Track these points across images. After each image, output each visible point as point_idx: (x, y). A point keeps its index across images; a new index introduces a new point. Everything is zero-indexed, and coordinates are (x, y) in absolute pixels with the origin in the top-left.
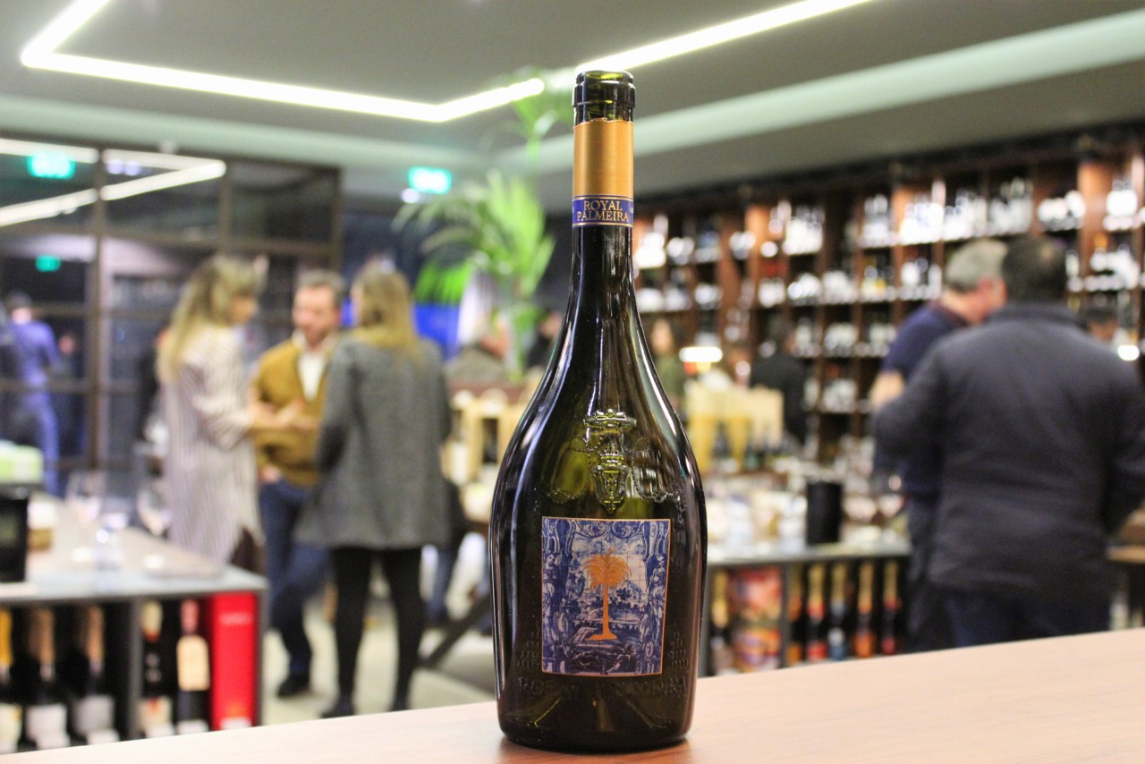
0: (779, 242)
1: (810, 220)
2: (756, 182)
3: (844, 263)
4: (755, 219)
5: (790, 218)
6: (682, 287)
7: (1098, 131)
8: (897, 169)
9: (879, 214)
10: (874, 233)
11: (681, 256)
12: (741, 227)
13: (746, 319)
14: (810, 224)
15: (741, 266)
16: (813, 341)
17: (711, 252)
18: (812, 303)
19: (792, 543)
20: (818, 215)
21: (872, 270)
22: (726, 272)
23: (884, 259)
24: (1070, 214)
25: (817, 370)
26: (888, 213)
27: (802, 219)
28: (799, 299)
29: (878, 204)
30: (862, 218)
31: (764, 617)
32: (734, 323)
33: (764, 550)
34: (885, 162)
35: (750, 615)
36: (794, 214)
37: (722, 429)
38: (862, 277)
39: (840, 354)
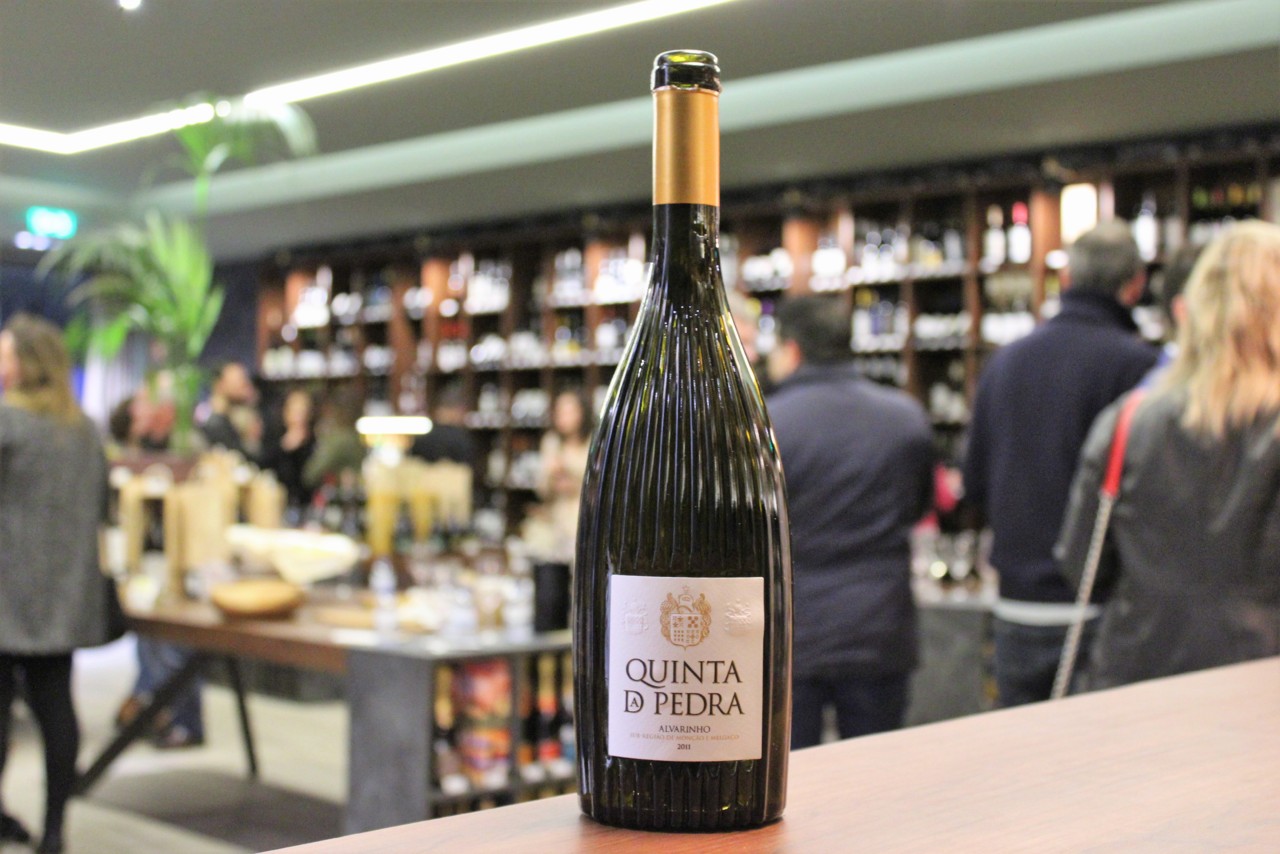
0: (460, 299)
1: (495, 276)
2: (435, 233)
3: (533, 324)
4: (432, 273)
5: (473, 272)
6: (348, 349)
7: (806, 185)
8: (592, 222)
9: (573, 271)
10: (566, 291)
11: (347, 314)
12: (417, 282)
13: (423, 385)
14: (497, 280)
15: (417, 327)
16: (499, 409)
17: (381, 309)
18: (497, 368)
19: (519, 632)
20: (504, 270)
21: (563, 331)
22: (400, 332)
23: (577, 319)
24: (776, 273)
25: (503, 441)
26: (581, 269)
27: (485, 273)
28: (482, 364)
29: (570, 259)
30: (552, 275)
31: (493, 715)
32: (410, 390)
33: (489, 641)
34: (578, 213)
35: (477, 713)
36: (477, 268)
37: (404, 508)
38: (552, 340)
39: (529, 424)
